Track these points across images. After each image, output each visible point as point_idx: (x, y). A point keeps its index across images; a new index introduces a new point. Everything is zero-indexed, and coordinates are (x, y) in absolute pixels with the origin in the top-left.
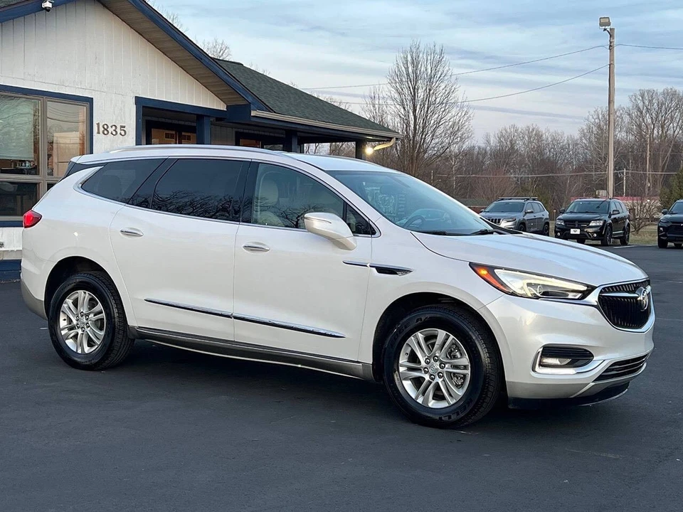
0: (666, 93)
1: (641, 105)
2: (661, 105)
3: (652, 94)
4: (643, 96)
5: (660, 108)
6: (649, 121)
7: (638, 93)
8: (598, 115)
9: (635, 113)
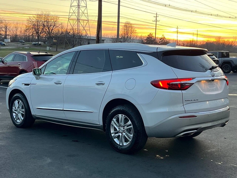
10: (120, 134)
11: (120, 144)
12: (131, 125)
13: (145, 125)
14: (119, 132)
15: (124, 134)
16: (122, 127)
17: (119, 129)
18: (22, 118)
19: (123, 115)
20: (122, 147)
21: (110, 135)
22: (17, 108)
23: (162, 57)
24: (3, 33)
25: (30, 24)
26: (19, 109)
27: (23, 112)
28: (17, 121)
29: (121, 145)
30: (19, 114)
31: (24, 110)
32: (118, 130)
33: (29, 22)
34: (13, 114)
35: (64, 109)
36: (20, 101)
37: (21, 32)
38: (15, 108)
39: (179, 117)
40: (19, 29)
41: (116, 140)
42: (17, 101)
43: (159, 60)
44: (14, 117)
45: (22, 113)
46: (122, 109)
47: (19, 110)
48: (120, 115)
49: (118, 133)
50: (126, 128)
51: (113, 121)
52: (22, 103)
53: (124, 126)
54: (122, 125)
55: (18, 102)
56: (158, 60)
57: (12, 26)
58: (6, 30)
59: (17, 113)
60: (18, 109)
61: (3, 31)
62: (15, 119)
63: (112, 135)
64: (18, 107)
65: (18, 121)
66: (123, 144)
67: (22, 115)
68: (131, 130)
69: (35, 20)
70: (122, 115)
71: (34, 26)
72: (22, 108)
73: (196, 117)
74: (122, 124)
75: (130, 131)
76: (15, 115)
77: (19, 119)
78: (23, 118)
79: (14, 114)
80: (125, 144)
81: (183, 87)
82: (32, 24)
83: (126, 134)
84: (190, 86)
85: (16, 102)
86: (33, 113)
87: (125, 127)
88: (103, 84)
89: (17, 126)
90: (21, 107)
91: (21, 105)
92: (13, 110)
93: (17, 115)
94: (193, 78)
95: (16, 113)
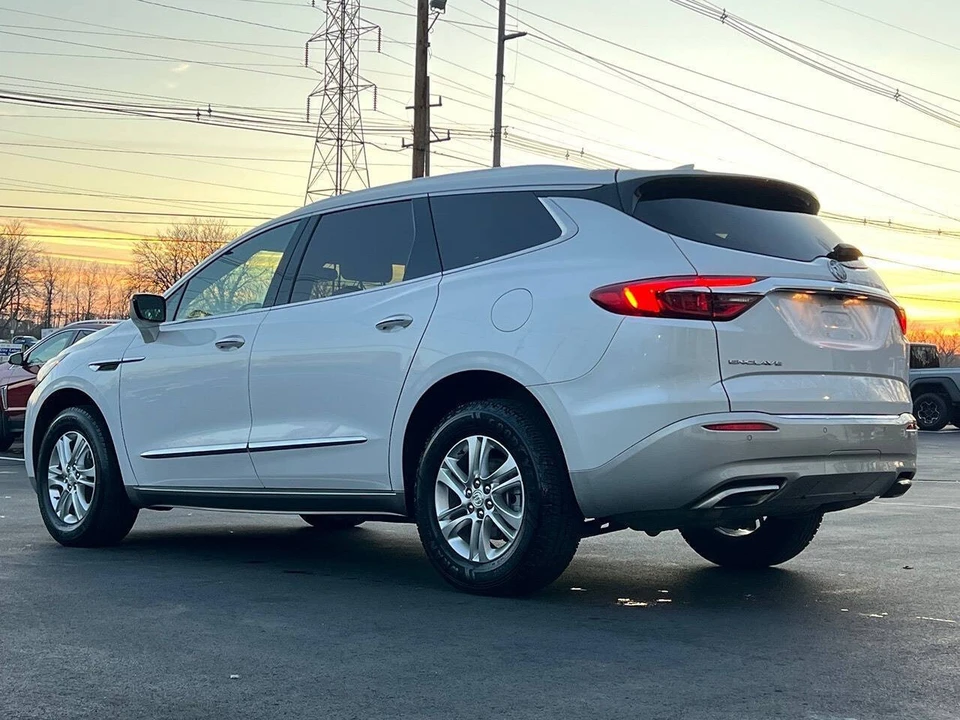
10: (474, 517)
11: (471, 557)
12: (517, 474)
13: (571, 468)
14: (470, 509)
15: (488, 512)
16: (481, 488)
17: (467, 496)
18: (86, 507)
19: (485, 438)
20: (480, 568)
21: (432, 523)
22: (64, 467)
23: (635, 200)
24: (37, 305)
25: (146, 268)
26: (74, 469)
27: (90, 479)
28: (66, 519)
29: (476, 559)
30: (73, 492)
31: (92, 472)
32: (464, 500)
33: (144, 258)
34: (51, 491)
35: (250, 447)
36: (80, 437)
37: (109, 302)
38: (60, 468)
39: (705, 427)
40: (103, 291)
41: (455, 543)
42: (66, 440)
43: (623, 211)
44: (55, 503)
45: (86, 486)
46: (478, 416)
47: (73, 474)
48: (472, 440)
49: (465, 513)
50: (495, 487)
51: (445, 466)
52: (87, 443)
53: (487, 483)
54: (478, 479)
55: (70, 443)
56: (622, 213)
57: (75, 279)
58: (50, 293)
59: (65, 487)
60: (68, 471)
61: (38, 294)
62: (55, 513)
63: (442, 524)
64: (72, 463)
65: (68, 519)
66: (483, 555)
67: (87, 491)
68: (518, 497)
69: (167, 251)
70: (480, 440)
71: (160, 275)
72: (88, 465)
73: (776, 429)
74: (481, 474)
75: (513, 499)
76: (57, 498)
77: (72, 511)
78: (89, 505)
79: (54, 493)
80: (491, 555)
81: (719, 308)
82: (154, 265)
83: (497, 514)
84: (749, 306)
85: (63, 444)
86: (128, 480)
87: (492, 485)
88: (405, 324)
89: (65, 541)
90: (81, 462)
91: (84, 454)
92: (51, 477)
93: (65, 496)
94: (758, 279)
95: (60, 488)
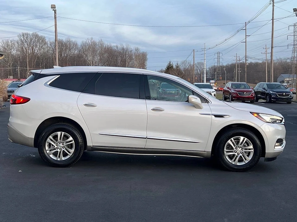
0: (33, 35)
1: (23, 39)
2: (31, 40)
3: (27, 34)
4: (23, 35)
5: (31, 41)
6: (27, 46)
7: (21, 34)
8: (4, 43)
9: (20, 42)
